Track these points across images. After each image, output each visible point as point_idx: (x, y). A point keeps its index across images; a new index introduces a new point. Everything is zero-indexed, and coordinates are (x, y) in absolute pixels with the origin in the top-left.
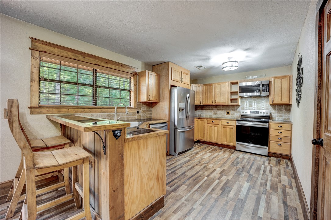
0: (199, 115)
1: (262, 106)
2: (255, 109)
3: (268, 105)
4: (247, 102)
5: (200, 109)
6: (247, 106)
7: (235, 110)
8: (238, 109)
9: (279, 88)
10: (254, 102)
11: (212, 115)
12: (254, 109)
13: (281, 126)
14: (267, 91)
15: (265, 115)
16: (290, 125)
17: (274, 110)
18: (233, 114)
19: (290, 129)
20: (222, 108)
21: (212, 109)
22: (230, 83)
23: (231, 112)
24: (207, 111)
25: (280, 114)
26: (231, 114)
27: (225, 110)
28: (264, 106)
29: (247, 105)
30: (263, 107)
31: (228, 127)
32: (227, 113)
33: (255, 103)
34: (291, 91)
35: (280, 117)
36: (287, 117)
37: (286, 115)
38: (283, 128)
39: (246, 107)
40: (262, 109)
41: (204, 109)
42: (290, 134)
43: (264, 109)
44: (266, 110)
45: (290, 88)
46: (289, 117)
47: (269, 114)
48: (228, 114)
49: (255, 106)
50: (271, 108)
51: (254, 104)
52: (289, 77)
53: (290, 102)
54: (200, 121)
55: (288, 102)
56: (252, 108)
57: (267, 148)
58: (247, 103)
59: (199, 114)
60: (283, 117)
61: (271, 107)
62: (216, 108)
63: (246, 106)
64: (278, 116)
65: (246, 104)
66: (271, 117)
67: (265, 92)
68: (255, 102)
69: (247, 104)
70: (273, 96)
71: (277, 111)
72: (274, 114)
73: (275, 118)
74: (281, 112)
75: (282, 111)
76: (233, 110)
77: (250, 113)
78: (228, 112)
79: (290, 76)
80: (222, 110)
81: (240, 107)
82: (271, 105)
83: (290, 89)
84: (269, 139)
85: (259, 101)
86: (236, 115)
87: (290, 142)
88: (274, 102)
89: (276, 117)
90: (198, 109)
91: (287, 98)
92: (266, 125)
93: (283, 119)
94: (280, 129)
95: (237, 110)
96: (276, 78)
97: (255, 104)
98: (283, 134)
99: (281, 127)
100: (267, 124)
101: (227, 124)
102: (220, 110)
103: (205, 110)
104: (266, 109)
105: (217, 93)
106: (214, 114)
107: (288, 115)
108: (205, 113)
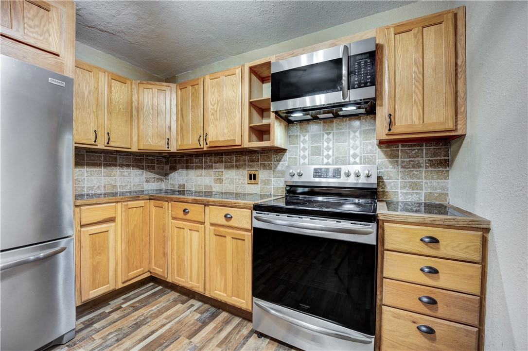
0: (180, 186)
1: (352, 152)
2: (330, 161)
3: (370, 147)
4: (307, 138)
5: (182, 168)
6: (306, 153)
7: (271, 169)
8: (281, 163)
9: (414, 69)
10: (326, 136)
11: (211, 187)
12: (325, 161)
13: (434, 240)
14: (366, 86)
15: (362, 181)
16: (480, 233)
17: (391, 162)
18: (267, 182)
19: (477, 257)
20: (237, 161)
21: (211, 167)
22: (247, 70)
23: (262, 175)
24: (199, 172)
25: (411, 178)
26: (262, 181)
27: (245, 169)
28: (358, 151)
29: (304, 149)
30: (355, 156)
31: (229, 234)
32: (250, 179)
33: (328, 140)
34: (459, 76)
35: (410, 191)
36: (439, 191)
37: (435, 183)
38: (445, 249)
39: (304, 157)
40: (352, 160)
41: (192, 168)
42: (478, 282)
43: (358, 160)
44: (364, 163)
45: (456, 64)
46: (443, 188)
47: (374, 180)
48: (253, 181)
49: (330, 153)
50: (380, 157)
51: (325, 144)
52: (450, 16)
53: (459, 127)
54: (154, 210)
55: (450, 125)
56: (321, 157)
57: (373, 340)
58: (304, 142)
59: (181, 182)
60: (422, 190)
61: (382, 155)
62: (221, 162)
63: (302, 153)
64: (404, 187)
65: (302, 145)
66: (380, 190)
67: (359, 87)
68: (331, 136)
69: (306, 146)
70: (392, 106)
71: (402, 167)
72: (390, 178)
73: (396, 193)
74: (415, 172)
75: (420, 167)
76: (264, 167)
77: (315, 176)
78: (253, 173)
79: (456, 15)
80: (237, 167)
81: (287, 156)
82: (381, 143)
83: (456, 70)
84: (379, 297)
85: (342, 134)
86: (276, 185)
87: (476, 323)
88: (394, 130)
89: (400, 191)
90: (178, 166)
91: (446, 106)
92: (364, 233)
93: (423, 198)
94: (426, 250)
95: (276, 166)
96: (402, 29)
97: (331, 145)
98: (445, 280)
99: (432, 245)
100: (371, 227)
101: (223, 221)
102: (232, 167)
103: (193, 171)
104: (365, 161)
105: (209, 107)
106: (216, 181)
107: (442, 182)
108: (194, 178)
